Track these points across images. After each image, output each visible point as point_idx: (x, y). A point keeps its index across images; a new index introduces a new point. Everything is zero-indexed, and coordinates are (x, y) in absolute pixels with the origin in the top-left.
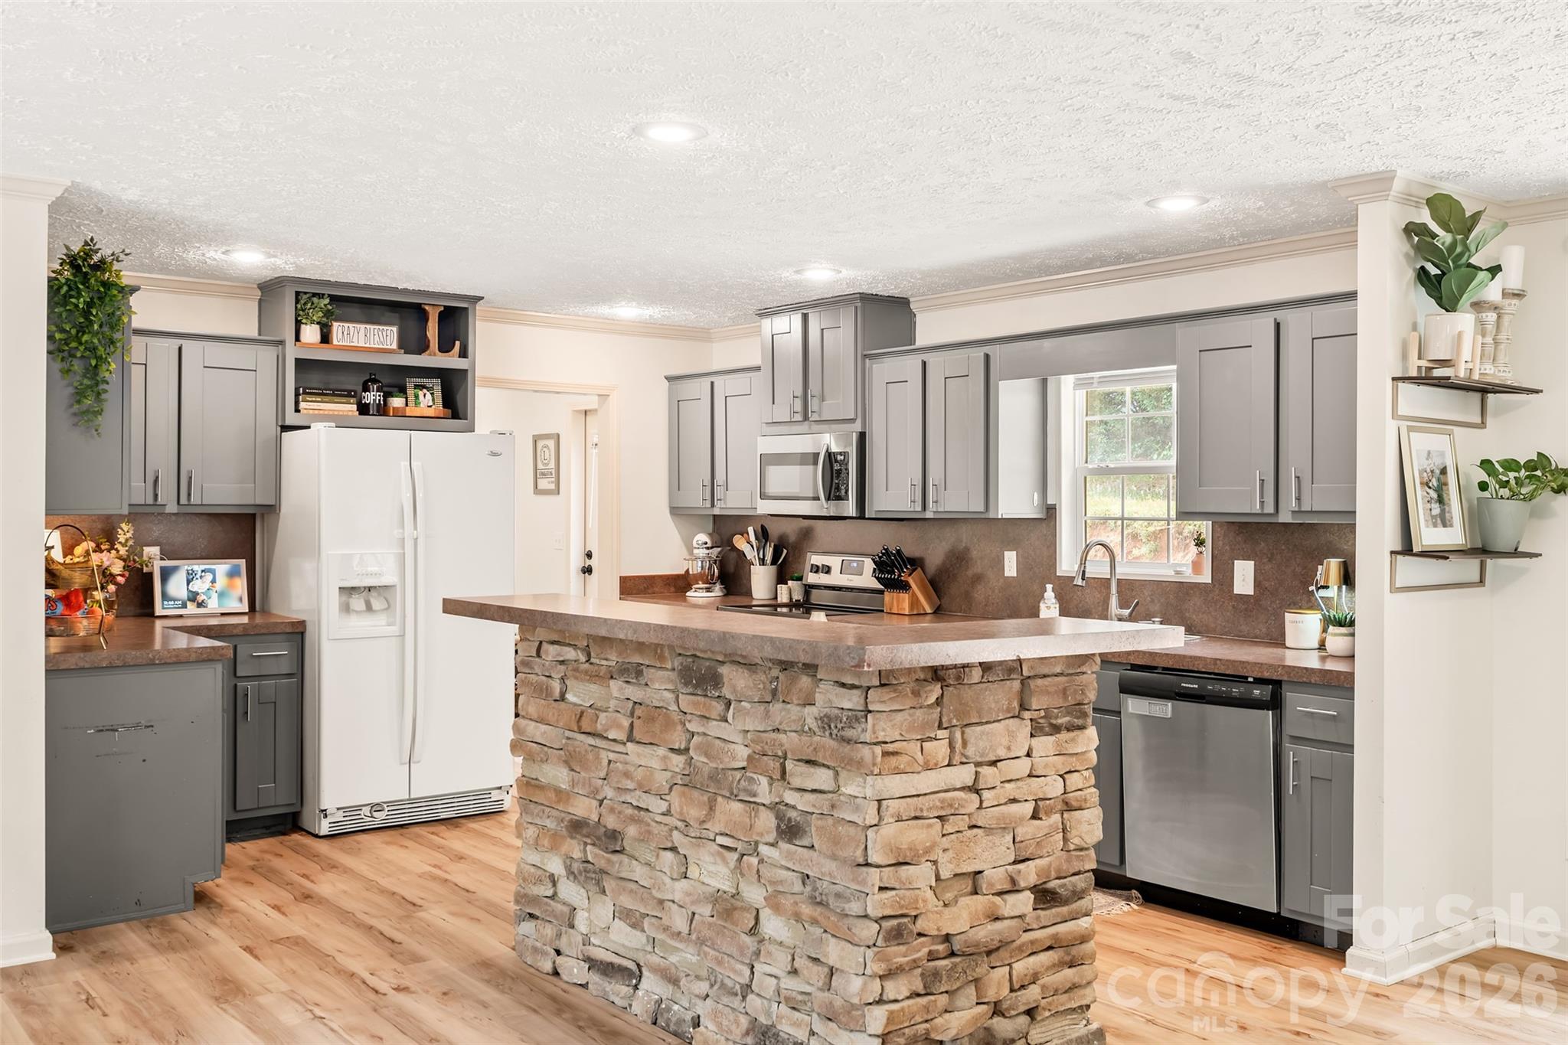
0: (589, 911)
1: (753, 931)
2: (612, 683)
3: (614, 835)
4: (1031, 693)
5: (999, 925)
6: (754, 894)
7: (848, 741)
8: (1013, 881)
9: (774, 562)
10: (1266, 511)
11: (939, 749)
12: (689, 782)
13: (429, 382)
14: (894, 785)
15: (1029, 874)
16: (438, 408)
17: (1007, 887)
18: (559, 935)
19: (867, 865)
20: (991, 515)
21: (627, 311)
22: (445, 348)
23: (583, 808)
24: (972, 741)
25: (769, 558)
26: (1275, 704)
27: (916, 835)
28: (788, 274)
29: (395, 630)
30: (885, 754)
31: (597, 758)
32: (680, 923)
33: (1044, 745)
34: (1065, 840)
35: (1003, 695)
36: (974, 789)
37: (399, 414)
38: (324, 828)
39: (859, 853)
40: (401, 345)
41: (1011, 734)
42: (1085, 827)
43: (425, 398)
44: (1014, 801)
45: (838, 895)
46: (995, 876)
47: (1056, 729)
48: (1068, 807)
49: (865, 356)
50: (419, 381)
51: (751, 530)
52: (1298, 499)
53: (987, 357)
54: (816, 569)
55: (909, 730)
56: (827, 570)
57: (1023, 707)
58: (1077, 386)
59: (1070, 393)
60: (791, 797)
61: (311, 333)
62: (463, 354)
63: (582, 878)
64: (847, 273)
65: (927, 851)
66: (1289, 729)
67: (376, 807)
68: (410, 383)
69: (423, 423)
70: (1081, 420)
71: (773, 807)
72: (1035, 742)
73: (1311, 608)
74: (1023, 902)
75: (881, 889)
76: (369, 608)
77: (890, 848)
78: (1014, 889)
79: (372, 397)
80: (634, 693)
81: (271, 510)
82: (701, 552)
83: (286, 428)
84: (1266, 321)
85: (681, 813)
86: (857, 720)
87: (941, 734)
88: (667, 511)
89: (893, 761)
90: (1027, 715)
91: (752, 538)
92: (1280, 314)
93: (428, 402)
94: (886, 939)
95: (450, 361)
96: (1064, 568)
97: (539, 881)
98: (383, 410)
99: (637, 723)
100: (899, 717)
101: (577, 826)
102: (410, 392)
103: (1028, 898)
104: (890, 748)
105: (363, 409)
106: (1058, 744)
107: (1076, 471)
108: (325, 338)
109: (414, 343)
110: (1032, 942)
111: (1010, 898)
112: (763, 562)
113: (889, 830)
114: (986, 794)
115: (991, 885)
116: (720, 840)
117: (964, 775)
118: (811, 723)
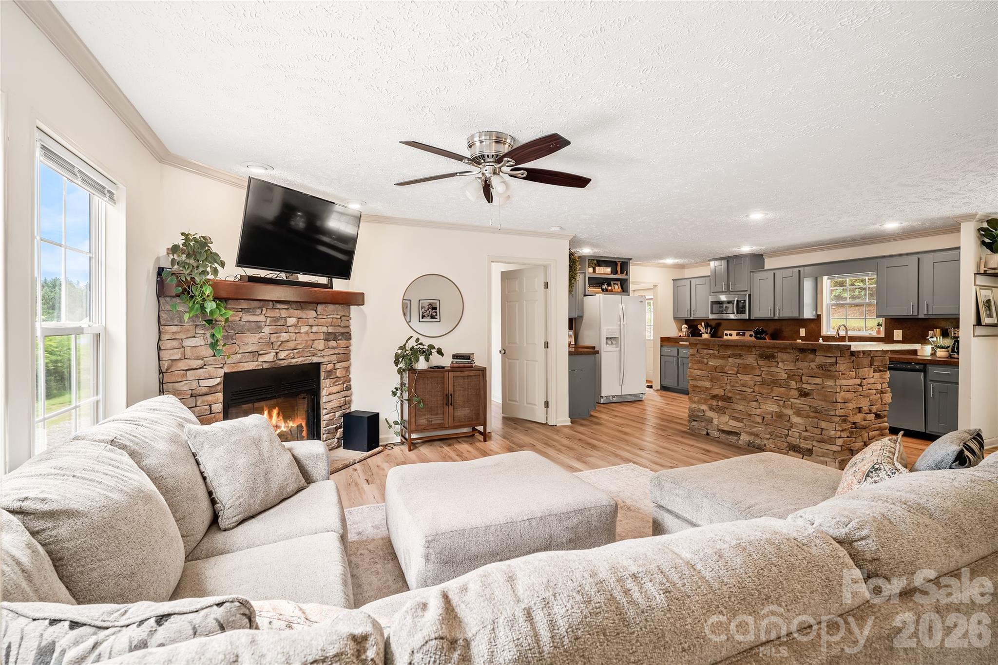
0: (718, 418)
1: (788, 421)
2: (729, 359)
3: (730, 398)
4: (874, 361)
5: (865, 422)
6: (789, 412)
7: (829, 371)
8: (870, 410)
9: (710, 333)
10: (914, 314)
11: (853, 374)
12: (763, 383)
13: (617, 282)
14: (844, 382)
15: (874, 409)
16: (620, 290)
17: (868, 412)
18: (708, 425)
19: (836, 402)
20: (801, 318)
21: (670, 261)
22: (622, 273)
23: (717, 391)
24: (860, 372)
25: (709, 332)
26: (924, 371)
27: (849, 395)
28: (734, 249)
29: (618, 349)
30: (842, 374)
31: (724, 378)
32: (759, 419)
33: (877, 375)
34: (882, 401)
35: (866, 361)
36: (860, 385)
37: (611, 291)
38: (602, 401)
39: (834, 399)
40: (612, 273)
41: (869, 372)
42: (887, 398)
43: (616, 287)
44: (870, 389)
45: (825, 410)
46: (866, 409)
47: (881, 371)
48: (882, 392)
49: (751, 272)
50: (615, 282)
51: (703, 324)
52: (927, 311)
53: (799, 271)
54: (726, 335)
55: (847, 368)
56: (731, 335)
57: (871, 365)
58: (828, 279)
59: (826, 282)
60: (804, 386)
61: (591, 270)
62: (627, 274)
63: (718, 410)
64: (754, 248)
65: (851, 400)
66: (930, 377)
67: (614, 396)
68: (612, 283)
69: (617, 293)
70: (829, 289)
71: (798, 389)
72: (874, 374)
73: (929, 344)
74: (872, 416)
75: (841, 409)
76: (612, 344)
77: (843, 398)
78: (870, 412)
79: (604, 287)
80: (738, 361)
81: (581, 317)
82: (685, 330)
83: (585, 295)
84: (915, 258)
85: (759, 391)
86: (833, 365)
87: (854, 370)
88: (673, 318)
89: (843, 376)
90: (873, 367)
91: (703, 326)
92: (919, 256)
93: (617, 288)
94: (842, 422)
95: (623, 276)
96: (824, 333)
97: (699, 411)
98: (607, 290)
99: (740, 369)
100: (845, 365)
101: (714, 397)
102: (612, 285)
103: (873, 416)
104: (843, 372)
105: (603, 290)
106: (880, 375)
107: (827, 304)
108: (594, 271)
109: (614, 272)
110: (874, 427)
111: (869, 415)
112: (707, 333)
113: (842, 394)
114: (864, 387)
115: (865, 411)
116: (775, 398)
117: (858, 381)
118: (814, 367)
